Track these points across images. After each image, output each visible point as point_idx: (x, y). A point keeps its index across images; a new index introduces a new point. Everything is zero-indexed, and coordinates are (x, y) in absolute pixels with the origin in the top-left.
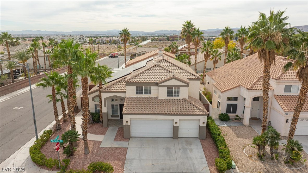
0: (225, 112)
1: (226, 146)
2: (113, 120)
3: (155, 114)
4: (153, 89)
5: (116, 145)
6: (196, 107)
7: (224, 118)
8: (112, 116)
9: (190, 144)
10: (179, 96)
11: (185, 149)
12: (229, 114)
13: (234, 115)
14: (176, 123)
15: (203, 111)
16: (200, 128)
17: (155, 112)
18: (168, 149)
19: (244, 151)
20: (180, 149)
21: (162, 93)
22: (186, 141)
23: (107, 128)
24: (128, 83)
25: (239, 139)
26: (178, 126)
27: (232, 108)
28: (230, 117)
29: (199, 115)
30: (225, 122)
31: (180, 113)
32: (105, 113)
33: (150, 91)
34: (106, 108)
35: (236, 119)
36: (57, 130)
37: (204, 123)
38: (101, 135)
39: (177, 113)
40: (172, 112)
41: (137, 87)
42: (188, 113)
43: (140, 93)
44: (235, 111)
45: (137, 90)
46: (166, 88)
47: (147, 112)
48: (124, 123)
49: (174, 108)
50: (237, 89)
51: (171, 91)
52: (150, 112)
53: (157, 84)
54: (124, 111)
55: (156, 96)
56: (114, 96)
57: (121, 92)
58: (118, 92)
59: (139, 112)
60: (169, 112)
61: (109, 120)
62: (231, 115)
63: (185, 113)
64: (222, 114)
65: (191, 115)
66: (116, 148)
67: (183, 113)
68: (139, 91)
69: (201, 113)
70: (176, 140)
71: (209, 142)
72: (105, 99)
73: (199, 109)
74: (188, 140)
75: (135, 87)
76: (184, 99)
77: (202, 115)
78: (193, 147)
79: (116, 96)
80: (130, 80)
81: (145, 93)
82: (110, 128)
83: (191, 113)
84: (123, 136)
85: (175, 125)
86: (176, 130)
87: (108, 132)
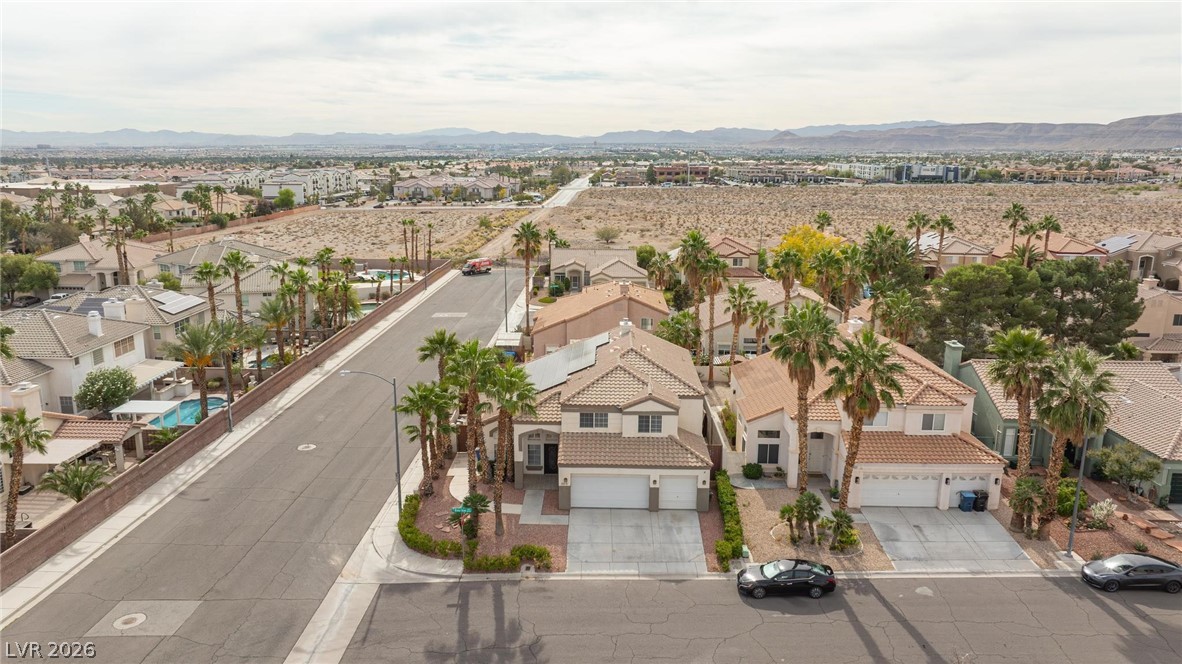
0: (754, 460)
1: (738, 522)
2: (530, 475)
3: (616, 466)
4: (612, 417)
5: (547, 520)
6: (692, 453)
7: (752, 473)
8: (529, 468)
9: (680, 520)
10: (660, 431)
11: (669, 529)
12: (763, 465)
13: (773, 466)
14: (655, 482)
15: (702, 461)
16: (699, 491)
17: (617, 462)
18: (639, 527)
19: (771, 533)
20: (660, 528)
21: (629, 427)
22: (674, 516)
23: (522, 491)
24: (566, 407)
25: (770, 512)
26: (658, 489)
27: (769, 453)
28: (765, 471)
29: (695, 468)
30: (754, 481)
31: (661, 463)
32: (518, 462)
33: (606, 420)
34: (522, 453)
35: (776, 475)
36: (427, 495)
37: (704, 482)
38: (514, 503)
39: (656, 463)
40: (647, 463)
41: (582, 415)
42: (676, 464)
43: (587, 426)
44: (774, 460)
45: (581, 420)
46: (637, 417)
47: (602, 462)
48: (561, 482)
49: (651, 455)
50: (777, 416)
51: (647, 422)
52: (607, 462)
53: (619, 410)
54: (561, 460)
55: (617, 431)
56: (537, 430)
57: (551, 423)
58: (546, 423)
59: (587, 462)
60: (641, 463)
61: (525, 476)
62: (768, 467)
63: (671, 464)
64: (749, 465)
65: (680, 468)
66: (549, 526)
67: (666, 464)
68: (586, 420)
69: (700, 464)
70: (654, 514)
71: (713, 518)
72: (521, 436)
73: (697, 457)
74: (677, 514)
75: (578, 415)
76: (671, 438)
77: (700, 468)
78: (683, 525)
79: (543, 431)
80: (569, 400)
81: (597, 426)
82: (529, 492)
83: (681, 464)
84: (557, 506)
85: (652, 486)
86: (654, 494)
87: (527, 499)
